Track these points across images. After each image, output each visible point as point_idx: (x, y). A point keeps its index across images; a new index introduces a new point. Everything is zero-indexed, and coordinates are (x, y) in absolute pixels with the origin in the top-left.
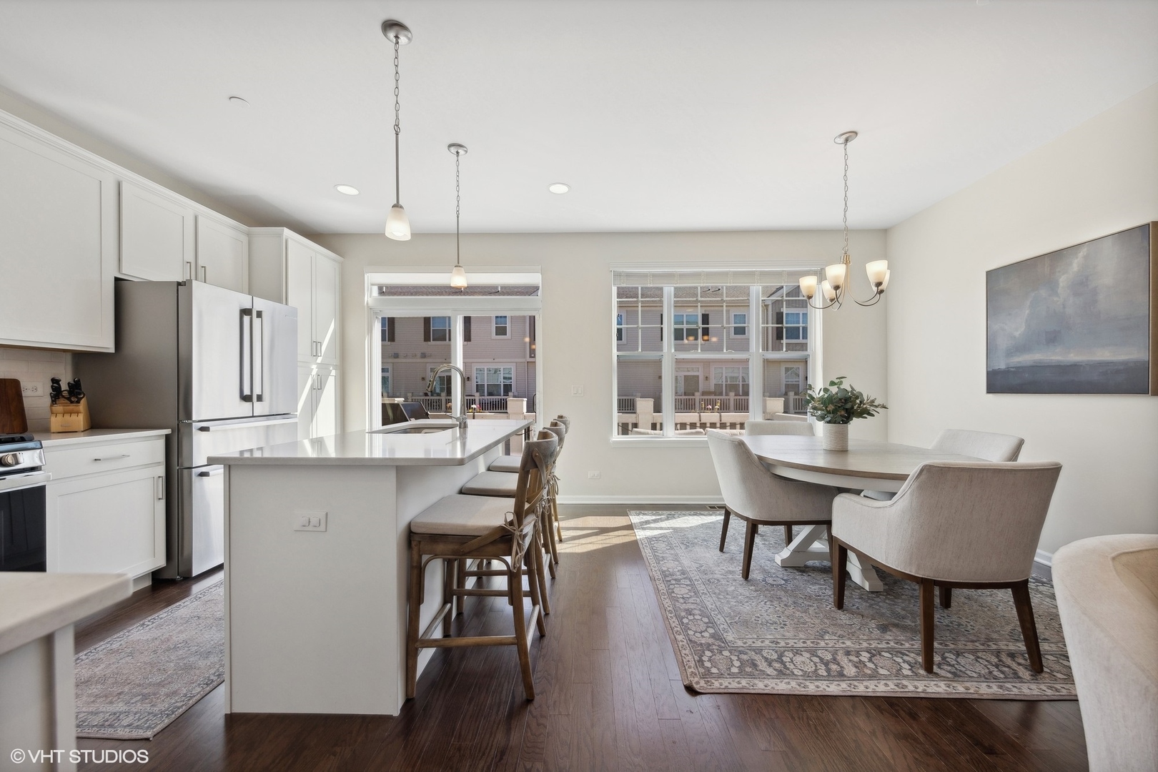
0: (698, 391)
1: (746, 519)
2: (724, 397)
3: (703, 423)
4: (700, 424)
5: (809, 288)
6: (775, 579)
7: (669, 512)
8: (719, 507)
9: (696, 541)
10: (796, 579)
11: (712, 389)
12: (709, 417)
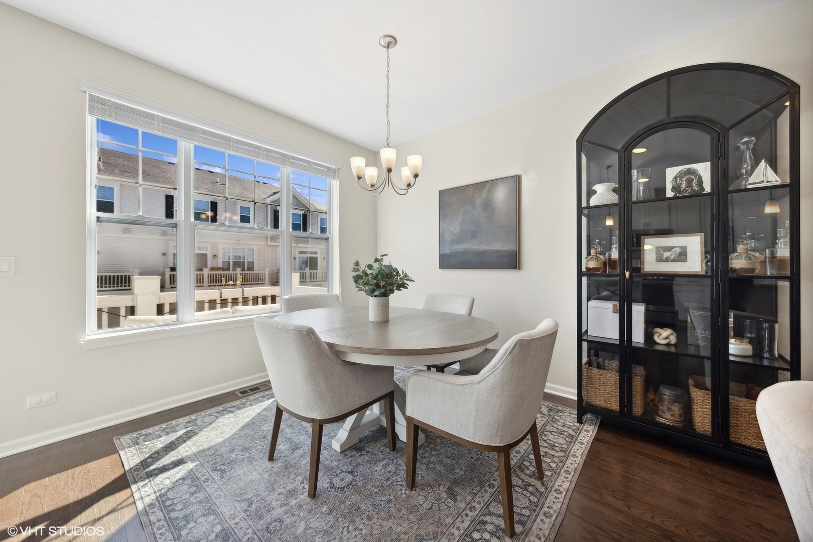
0: (207, 267)
1: (312, 421)
2: (231, 272)
3: (225, 299)
4: (221, 300)
5: (359, 168)
6: (342, 476)
7: (187, 419)
8: (252, 390)
9: (234, 455)
10: (358, 464)
11: (220, 265)
12: (229, 293)
